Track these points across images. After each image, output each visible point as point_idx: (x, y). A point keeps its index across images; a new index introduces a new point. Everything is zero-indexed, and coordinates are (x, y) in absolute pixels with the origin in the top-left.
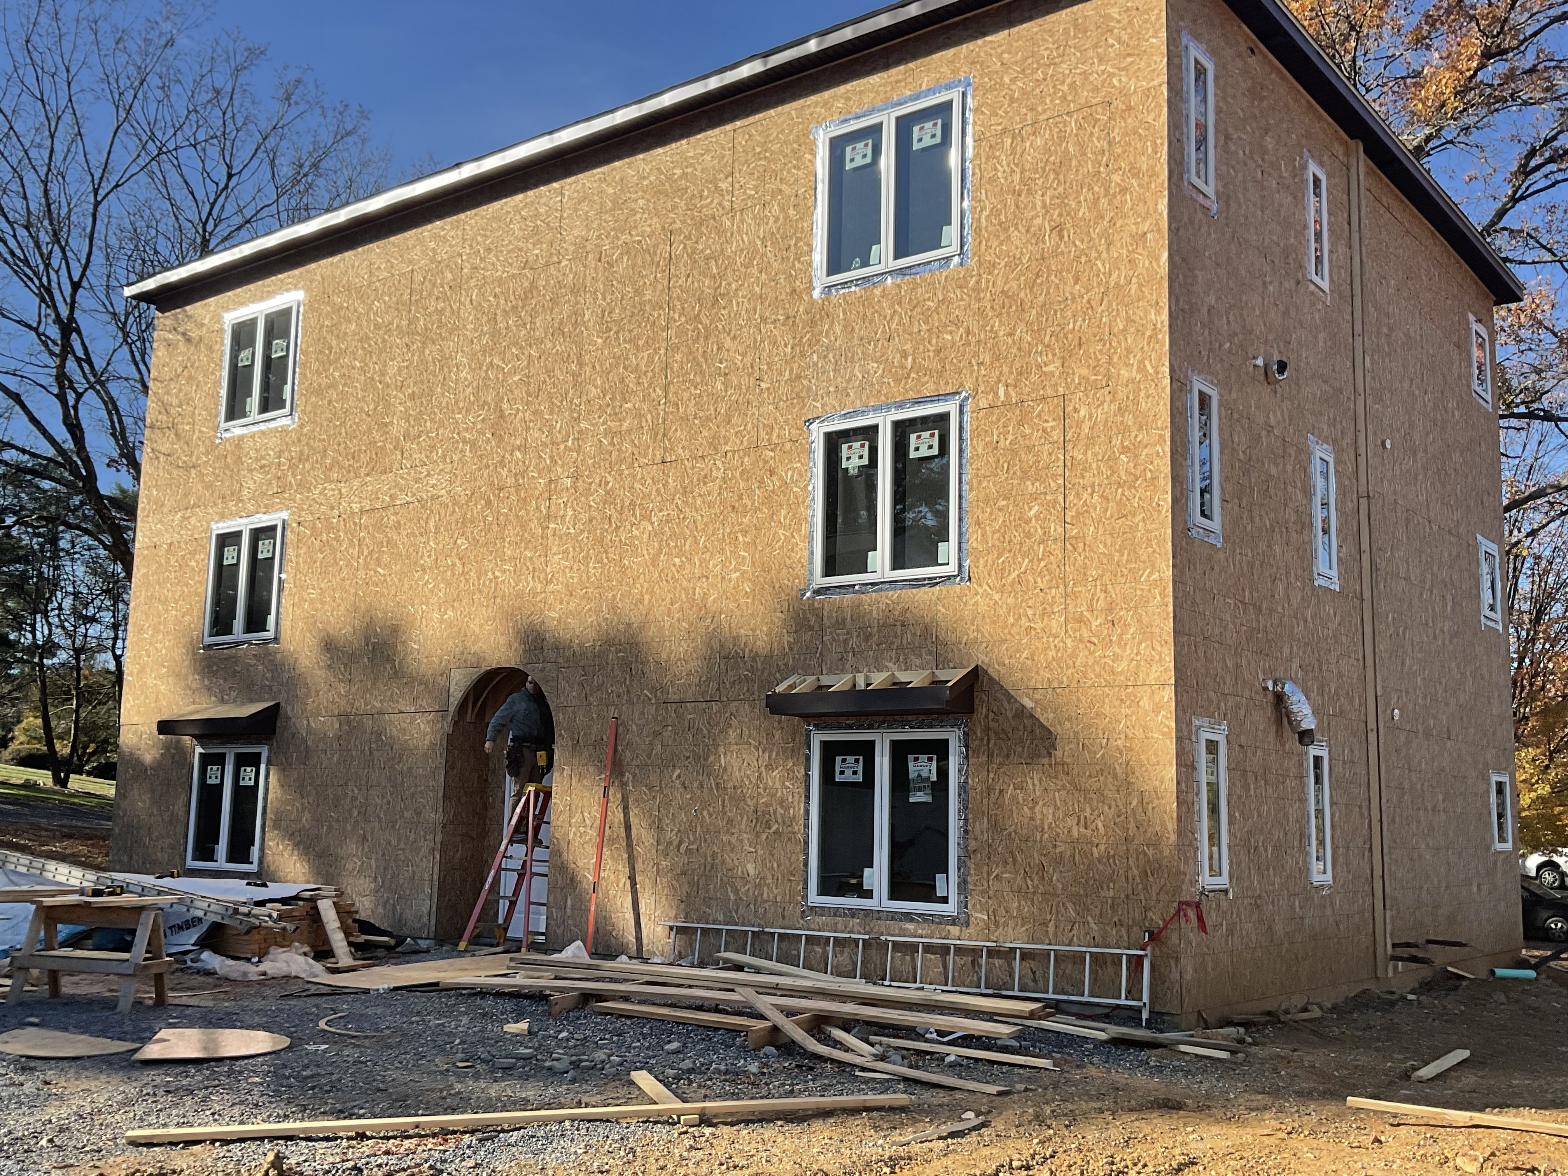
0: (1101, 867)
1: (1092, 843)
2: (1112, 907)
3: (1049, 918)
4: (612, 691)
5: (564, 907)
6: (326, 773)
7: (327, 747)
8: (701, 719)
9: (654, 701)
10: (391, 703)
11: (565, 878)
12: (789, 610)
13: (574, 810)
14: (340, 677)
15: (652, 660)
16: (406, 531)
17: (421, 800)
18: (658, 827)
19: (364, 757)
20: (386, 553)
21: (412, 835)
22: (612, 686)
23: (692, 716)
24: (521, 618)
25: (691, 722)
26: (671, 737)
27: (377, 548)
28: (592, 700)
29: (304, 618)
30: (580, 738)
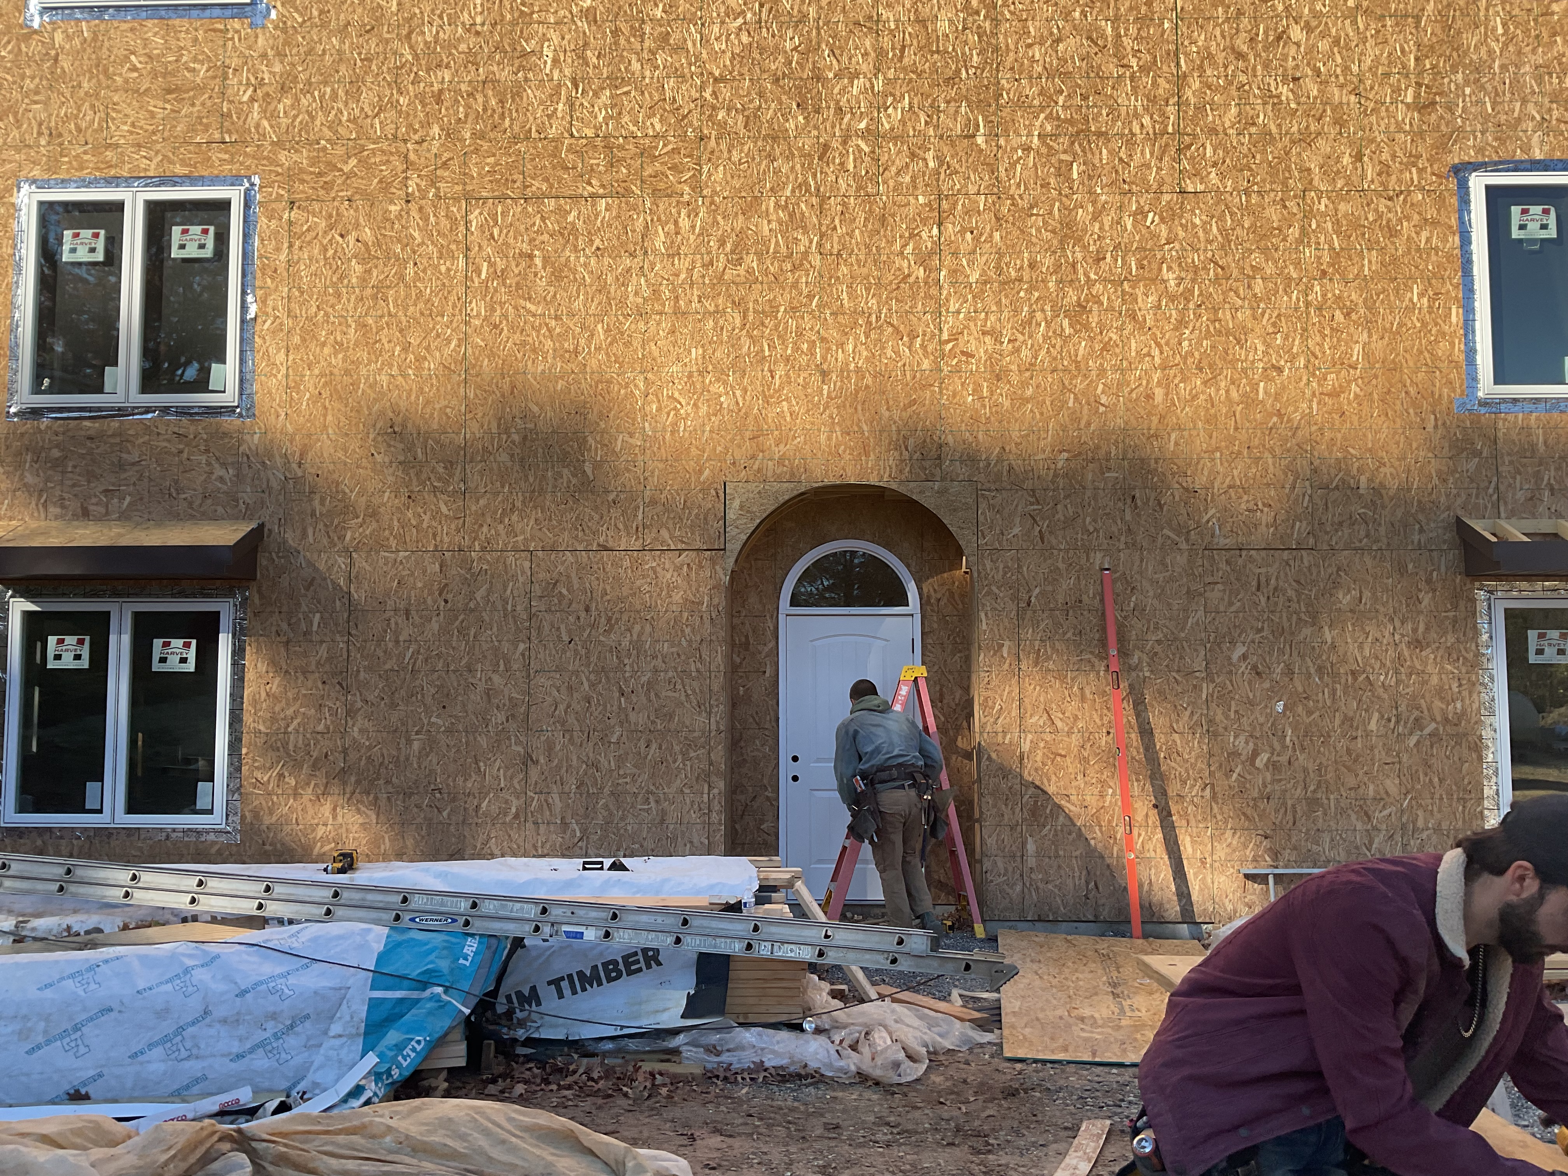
4: (1095, 529)
5: (1019, 854)
6: (411, 650)
7: (410, 604)
8: (1282, 574)
9: (1184, 546)
10: (580, 534)
11: (1018, 810)
12: (1436, 427)
13: (1029, 707)
14: (435, 484)
15: (1177, 486)
16: (592, 245)
17: (670, 694)
18: (1208, 731)
19: (515, 622)
20: (542, 277)
21: (652, 752)
22: (1095, 521)
23: (1263, 570)
24: (888, 409)
25: (1263, 579)
26: (1222, 599)
27: (517, 266)
28: (1054, 542)
29: (322, 375)
30: (1033, 599)
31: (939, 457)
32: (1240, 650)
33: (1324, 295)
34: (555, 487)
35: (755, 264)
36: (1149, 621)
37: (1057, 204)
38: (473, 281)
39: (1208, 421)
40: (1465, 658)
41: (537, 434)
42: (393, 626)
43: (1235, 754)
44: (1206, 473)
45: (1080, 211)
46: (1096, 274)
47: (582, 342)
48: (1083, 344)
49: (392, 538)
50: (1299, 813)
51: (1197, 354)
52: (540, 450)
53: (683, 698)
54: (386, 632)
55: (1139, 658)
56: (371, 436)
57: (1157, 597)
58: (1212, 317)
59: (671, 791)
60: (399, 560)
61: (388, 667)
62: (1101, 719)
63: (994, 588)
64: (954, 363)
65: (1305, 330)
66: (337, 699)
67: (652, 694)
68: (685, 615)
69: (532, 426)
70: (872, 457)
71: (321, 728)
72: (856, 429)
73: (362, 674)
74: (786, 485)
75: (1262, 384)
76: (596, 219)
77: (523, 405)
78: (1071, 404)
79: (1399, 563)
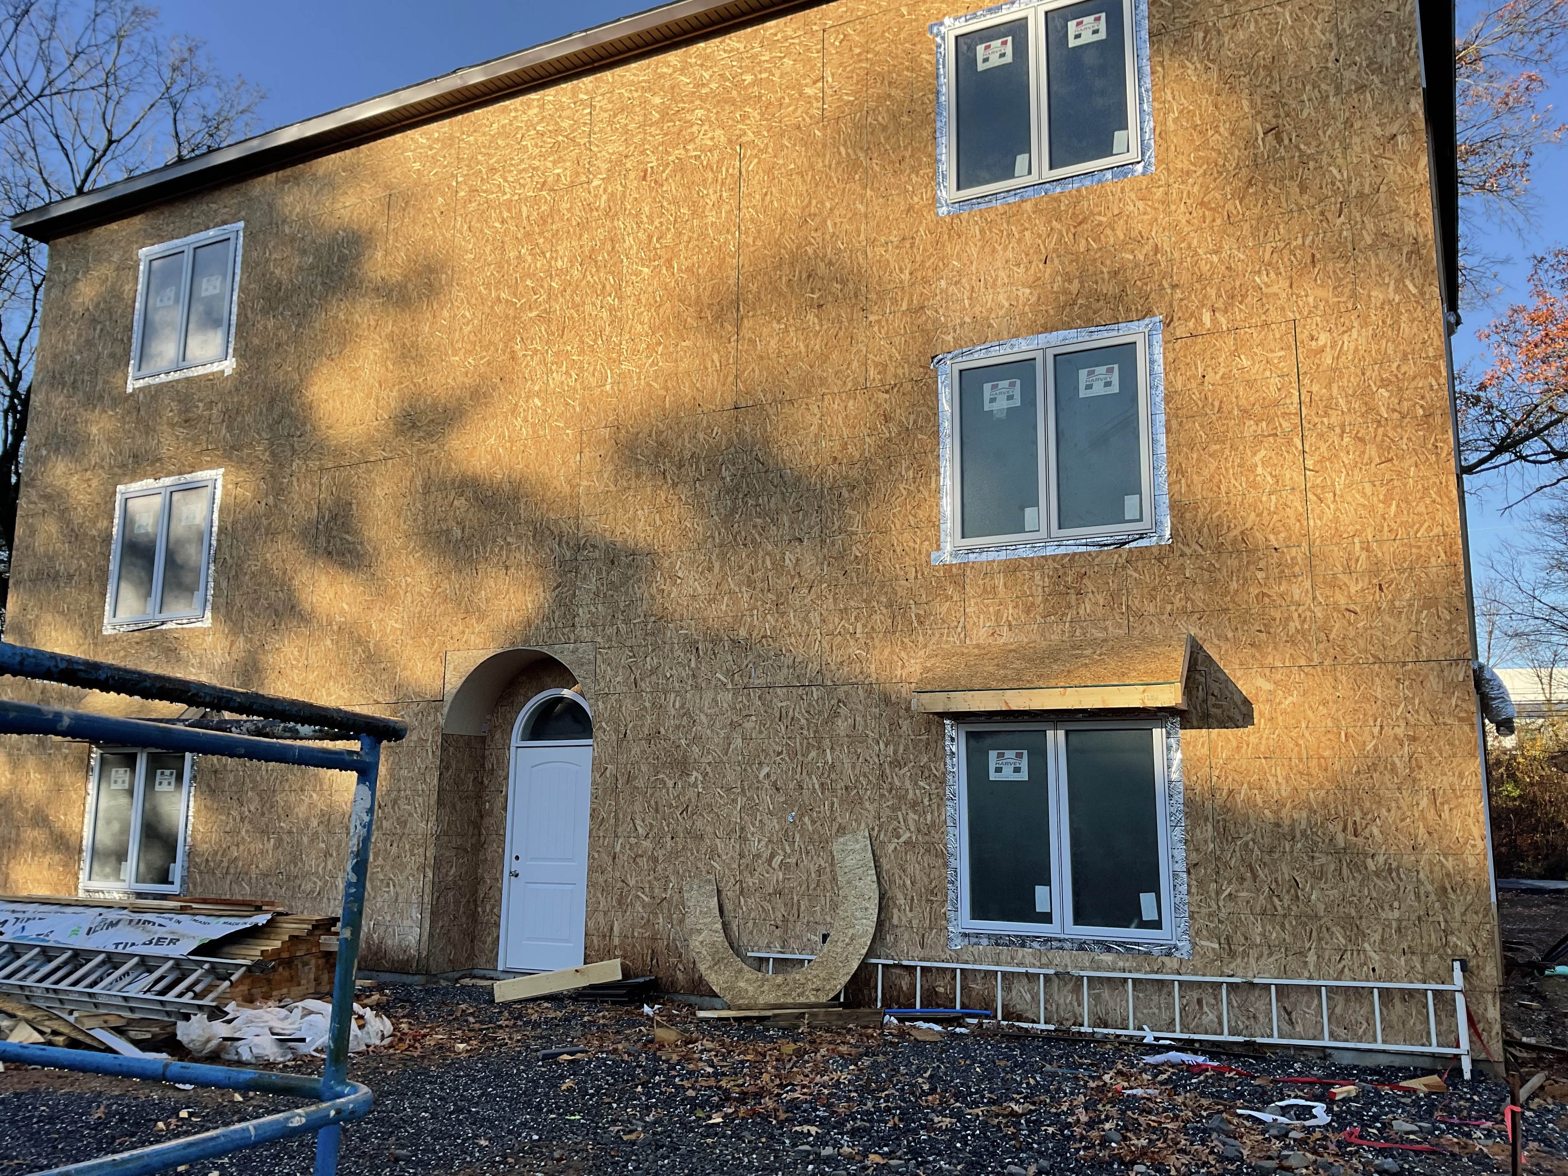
0: (1380, 883)
1: (1366, 855)
2: (1399, 930)
3: (1307, 946)
4: (671, 676)
5: (608, 934)
8: (798, 707)
9: (730, 686)
11: (609, 899)
12: (916, 578)
13: (621, 817)
15: (726, 638)
16: (383, 492)
17: (406, 806)
20: (356, 517)
22: (671, 669)
24: (544, 591)
25: (784, 711)
26: (755, 728)
27: (343, 511)
28: (643, 686)
29: (243, 595)
30: (628, 732)
31: (573, 625)
32: (766, 770)
33: (834, 477)
34: (353, 660)
35: (471, 494)
36: (703, 748)
37: (655, 428)
38: (320, 524)
40: (935, 776)
41: (346, 625)
43: (757, 857)
44: (747, 627)
45: (670, 431)
46: (679, 478)
47: (374, 559)
50: (803, 908)
51: (743, 533)
52: (347, 636)
53: (413, 811)
55: (696, 778)
56: (264, 633)
57: (710, 727)
58: (754, 503)
59: (402, 879)
62: (668, 827)
63: (603, 724)
64: (585, 553)
65: (820, 507)
66: (236, 809)
69: (344, 619)
70: (533, 627)
72: (524, 608)
74: (481, 651)
75: (787, 553)
77: (341, 606)
78: (659, 580)
79: (885, 694)
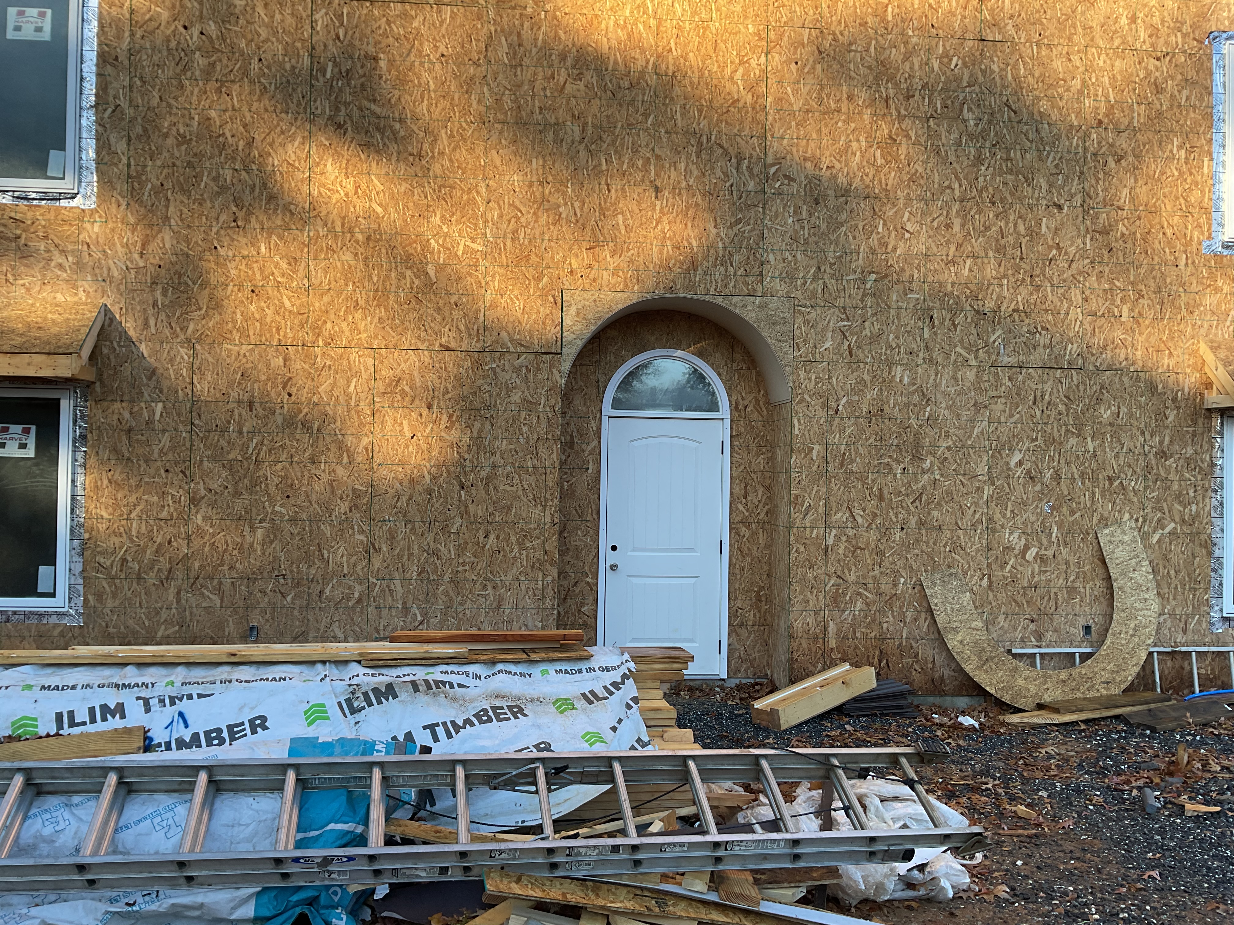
4: (898, 346)
5: (822, 636)
6: (255, 441)
7: (253, 396)
8: (1055, 391)
9: (973, 363)
10: (423, 334)
11: (821, 596)
12: (1186, 265)
13: (834, 505)
14: (279, 279)
15: (969, 308)
16: (436, 52)
17: (508, 488)
18: (987, 528)
19: (359, 417)
20: (387, 80)
21: (490, 542)
22: (897, 337)
23: (1039, 386)
24: (715, 227)
25: (1039, 394)
26: (1004, 411)
27: (362, 67)
28: (861, 356)
29: (163, 167)
30: (841, 407)
31: (761, 274)
32: (1017, 457)
33: (1099, 143)
34: (398, 287)
35: (594, 80)
36: (941, 429)
37: (874, 42)
38: (318, 80)
39: (997, 251)
40: (1201, 468)
41: (381, 235)
42: (236, 417)
43: (1008, 549)
44: (994, 297)
45: (894, 50)
46: (906, 110)
47: (426, 146)
48: (893, 174)
49: (235, 332)
50: (1061, 600)
51: (991, 189)
52: (384, 251)
53: (520, 493)
54: (229, 423)
55: (931, 463)
56: (215, 229)
57: (949, 407)
58: (1004, 156)
59: (508, 578)
60: (242, 352)
61: (231, 456)
62: (897, 517)
63: (806, 397)
64: (777, 186)
65: (1082, 173)
66: (180, 487)
67: (491, 488)
68: (523, 414)
69: (375, 226)
70: (700, 271)
71: (164, 514)
72: (686, 244)
73: (206, 463)
74: (619, 295)
75: (1045, 219)
76: (441, 25)
77: (367, 205)
78: (880, 230)
79: (1151, 383)
